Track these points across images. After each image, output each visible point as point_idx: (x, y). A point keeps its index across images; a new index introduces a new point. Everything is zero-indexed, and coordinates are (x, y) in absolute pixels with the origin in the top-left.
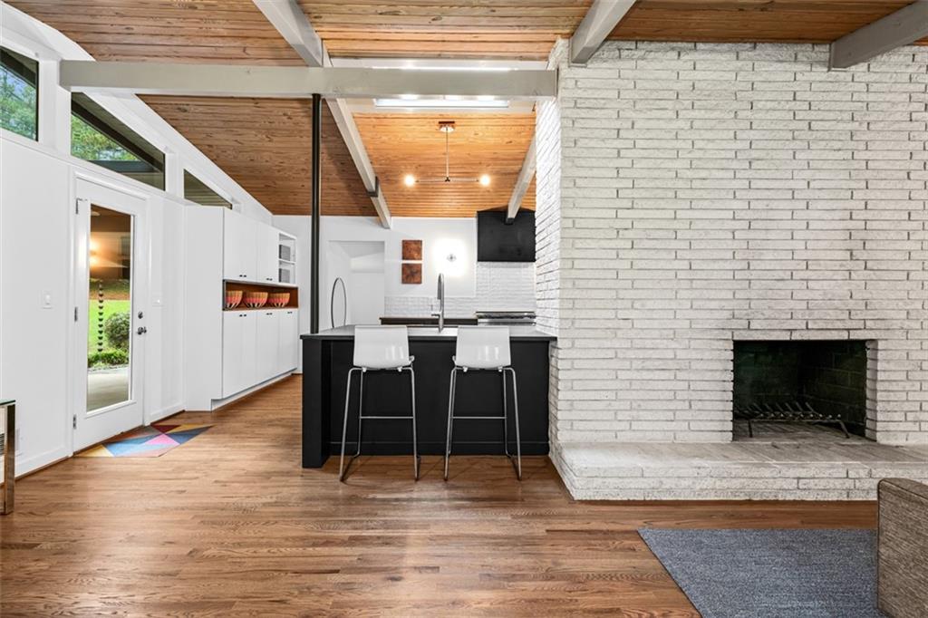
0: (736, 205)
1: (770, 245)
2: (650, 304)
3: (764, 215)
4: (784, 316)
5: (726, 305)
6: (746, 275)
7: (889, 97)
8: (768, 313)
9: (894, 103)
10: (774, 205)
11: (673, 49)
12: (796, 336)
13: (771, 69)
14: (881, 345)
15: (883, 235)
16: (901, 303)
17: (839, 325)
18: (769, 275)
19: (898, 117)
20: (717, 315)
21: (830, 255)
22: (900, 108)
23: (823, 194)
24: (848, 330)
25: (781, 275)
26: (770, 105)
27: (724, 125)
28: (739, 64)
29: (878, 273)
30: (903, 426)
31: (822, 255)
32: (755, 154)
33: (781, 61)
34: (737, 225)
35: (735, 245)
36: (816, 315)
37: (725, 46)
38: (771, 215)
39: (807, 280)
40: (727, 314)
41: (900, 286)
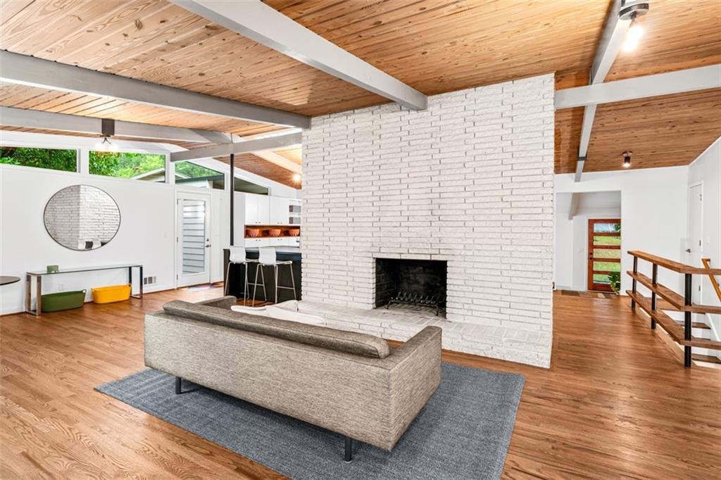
0: (373, 188)
1: (389, 208)
2: (336, 239)
3: (387, 193)
4: (396, 246)
5: (369, 240)
6: (379, 224)
7: (452, 122)
8: (388, 244)
9: (455, 124)
10: (392, 187)
11: (344, 115)
12: (403, 257)
13: (389, 117)
14: (448, 264)
15: (449, 201)
16: (460, 240)
17: (426, 252)
18: (389, 224)
19: (457, 132)
20: (365, 244)
21: (420, 213)
22: (458, 127)
23: (416, 180)
24: (431, 254)
25: (395, 224)
26: (388, 135)
27: (367, 149)
28: (374, 116)
29: (447, 222)
30: (461, 312)
31: (415, 213)
32: (382, 162)
33: (393, 112)
34: (374, 199)
35: (373, 209)
36: (413, 246)
37: (366, 109)
38: (391, 193)
39: (408, 227)
40: (369, 244)
41: (459, 229)
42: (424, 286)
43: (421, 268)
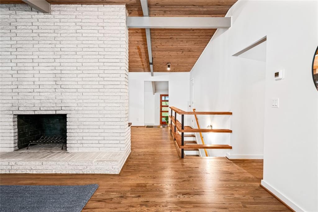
0: (12, 64)
1: (25, 79)
3: (23, 68)
4: (31, 106)
5: (10, 101)
6: (17, 90)
7: (68, 24)
8: (25, 104)
9: (69, 26)
10: (26, 64)
12: (37, 113)
13: (22, 14)
14: (68, 116)
15: (67, 76)
16: (74, 101)
17: (53, 109)
18: (25, 90)
19: (71, 31)
20: (6, 105)
21: (47, 83)
22: (72, 28)
23: (44, 61)
24: (56, 110)
25: (30, 90)
26: (23, 27)
27: (6, 35)
28: (11, 12)
29: (65, 89)
30: (76, 145)
31: (44, 83)
32: (19, 46)
33: (26, 11)
34: (13, 72)
35: (13, 79)
36: (43, 105)
37: (4, 5)
38: (26, 68)
39: (40, 92)
40: (10, 105)
41: (74, 94)
42: (60, 131)
43: (58, 120)
